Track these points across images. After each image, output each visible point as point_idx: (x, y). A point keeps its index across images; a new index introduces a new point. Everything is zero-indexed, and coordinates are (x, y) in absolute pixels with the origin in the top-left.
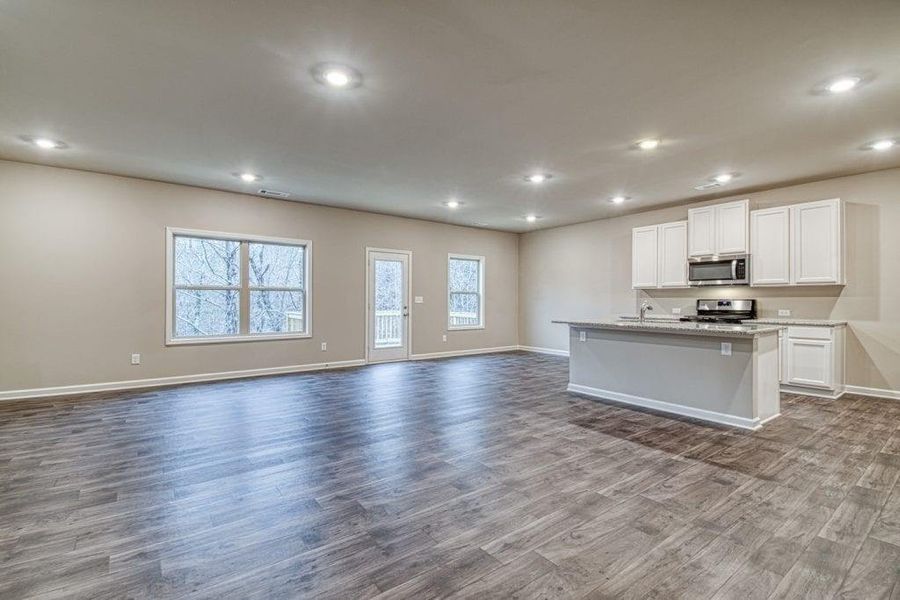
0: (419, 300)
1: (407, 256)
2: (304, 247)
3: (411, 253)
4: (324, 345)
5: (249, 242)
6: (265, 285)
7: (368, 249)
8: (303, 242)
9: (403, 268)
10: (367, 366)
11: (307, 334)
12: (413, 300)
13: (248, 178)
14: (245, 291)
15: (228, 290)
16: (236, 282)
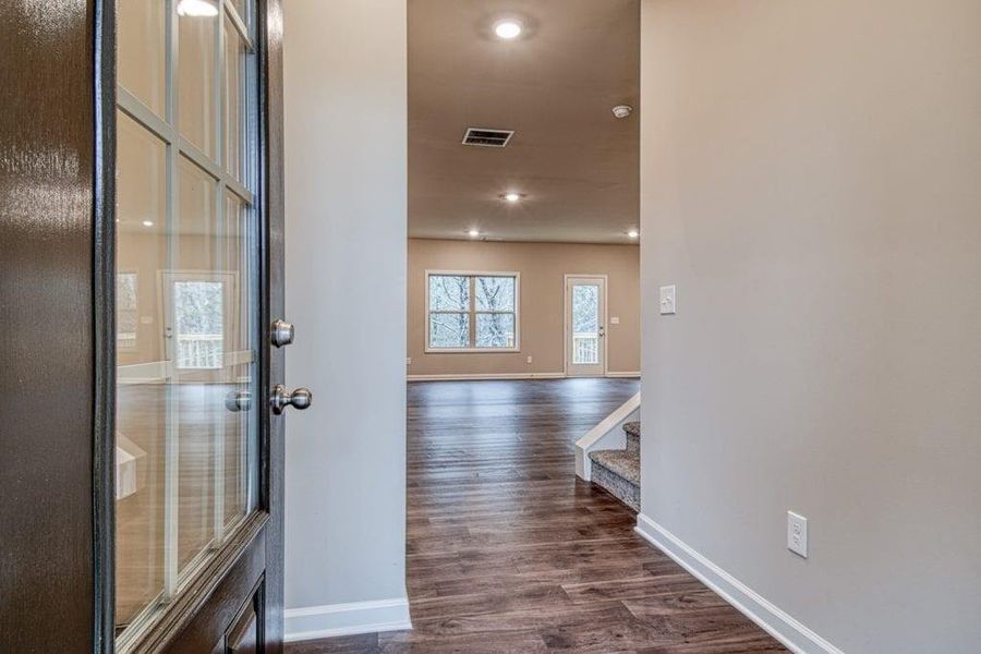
0: (615, 320)
1: (603, 279)
2: (515, 277)
3: (606, 277)
4: (530, 360)
5: (475, 276)
6: (497, 309)
7: (566, 276)
8: (514, 274)
9: (599, 291)
10: (566, 378)
11: (517, 349)
12: (609, 320)
13: (474, 233)
14: (473, 314)
15: (462, 314)
16: (467, 308)
